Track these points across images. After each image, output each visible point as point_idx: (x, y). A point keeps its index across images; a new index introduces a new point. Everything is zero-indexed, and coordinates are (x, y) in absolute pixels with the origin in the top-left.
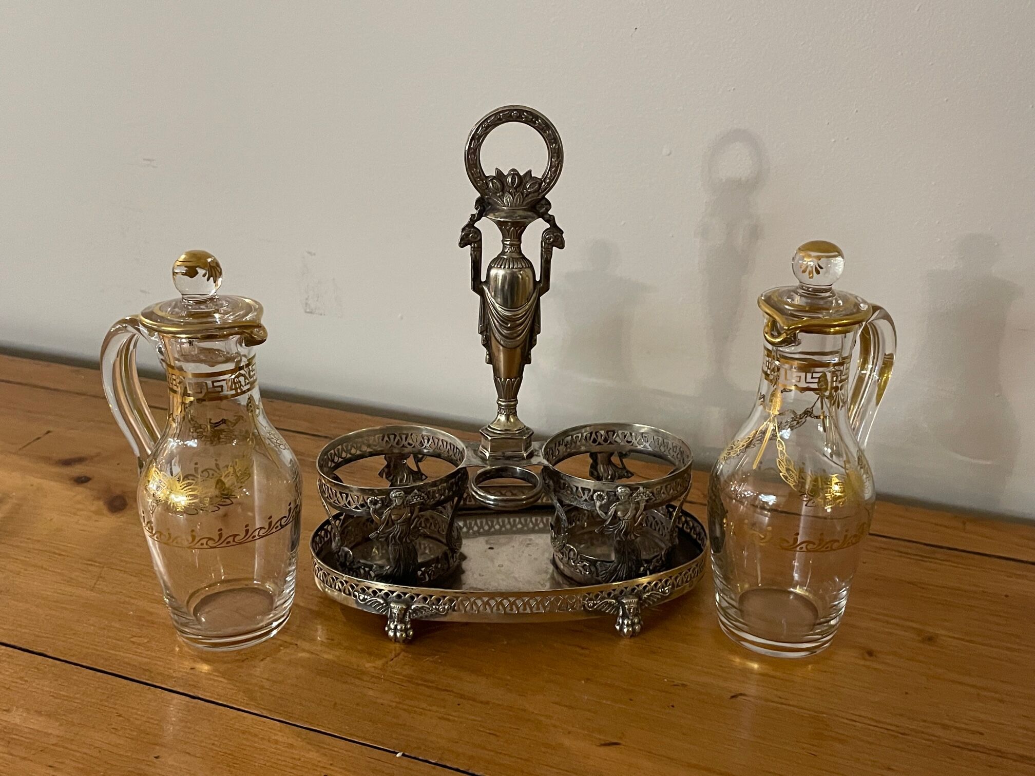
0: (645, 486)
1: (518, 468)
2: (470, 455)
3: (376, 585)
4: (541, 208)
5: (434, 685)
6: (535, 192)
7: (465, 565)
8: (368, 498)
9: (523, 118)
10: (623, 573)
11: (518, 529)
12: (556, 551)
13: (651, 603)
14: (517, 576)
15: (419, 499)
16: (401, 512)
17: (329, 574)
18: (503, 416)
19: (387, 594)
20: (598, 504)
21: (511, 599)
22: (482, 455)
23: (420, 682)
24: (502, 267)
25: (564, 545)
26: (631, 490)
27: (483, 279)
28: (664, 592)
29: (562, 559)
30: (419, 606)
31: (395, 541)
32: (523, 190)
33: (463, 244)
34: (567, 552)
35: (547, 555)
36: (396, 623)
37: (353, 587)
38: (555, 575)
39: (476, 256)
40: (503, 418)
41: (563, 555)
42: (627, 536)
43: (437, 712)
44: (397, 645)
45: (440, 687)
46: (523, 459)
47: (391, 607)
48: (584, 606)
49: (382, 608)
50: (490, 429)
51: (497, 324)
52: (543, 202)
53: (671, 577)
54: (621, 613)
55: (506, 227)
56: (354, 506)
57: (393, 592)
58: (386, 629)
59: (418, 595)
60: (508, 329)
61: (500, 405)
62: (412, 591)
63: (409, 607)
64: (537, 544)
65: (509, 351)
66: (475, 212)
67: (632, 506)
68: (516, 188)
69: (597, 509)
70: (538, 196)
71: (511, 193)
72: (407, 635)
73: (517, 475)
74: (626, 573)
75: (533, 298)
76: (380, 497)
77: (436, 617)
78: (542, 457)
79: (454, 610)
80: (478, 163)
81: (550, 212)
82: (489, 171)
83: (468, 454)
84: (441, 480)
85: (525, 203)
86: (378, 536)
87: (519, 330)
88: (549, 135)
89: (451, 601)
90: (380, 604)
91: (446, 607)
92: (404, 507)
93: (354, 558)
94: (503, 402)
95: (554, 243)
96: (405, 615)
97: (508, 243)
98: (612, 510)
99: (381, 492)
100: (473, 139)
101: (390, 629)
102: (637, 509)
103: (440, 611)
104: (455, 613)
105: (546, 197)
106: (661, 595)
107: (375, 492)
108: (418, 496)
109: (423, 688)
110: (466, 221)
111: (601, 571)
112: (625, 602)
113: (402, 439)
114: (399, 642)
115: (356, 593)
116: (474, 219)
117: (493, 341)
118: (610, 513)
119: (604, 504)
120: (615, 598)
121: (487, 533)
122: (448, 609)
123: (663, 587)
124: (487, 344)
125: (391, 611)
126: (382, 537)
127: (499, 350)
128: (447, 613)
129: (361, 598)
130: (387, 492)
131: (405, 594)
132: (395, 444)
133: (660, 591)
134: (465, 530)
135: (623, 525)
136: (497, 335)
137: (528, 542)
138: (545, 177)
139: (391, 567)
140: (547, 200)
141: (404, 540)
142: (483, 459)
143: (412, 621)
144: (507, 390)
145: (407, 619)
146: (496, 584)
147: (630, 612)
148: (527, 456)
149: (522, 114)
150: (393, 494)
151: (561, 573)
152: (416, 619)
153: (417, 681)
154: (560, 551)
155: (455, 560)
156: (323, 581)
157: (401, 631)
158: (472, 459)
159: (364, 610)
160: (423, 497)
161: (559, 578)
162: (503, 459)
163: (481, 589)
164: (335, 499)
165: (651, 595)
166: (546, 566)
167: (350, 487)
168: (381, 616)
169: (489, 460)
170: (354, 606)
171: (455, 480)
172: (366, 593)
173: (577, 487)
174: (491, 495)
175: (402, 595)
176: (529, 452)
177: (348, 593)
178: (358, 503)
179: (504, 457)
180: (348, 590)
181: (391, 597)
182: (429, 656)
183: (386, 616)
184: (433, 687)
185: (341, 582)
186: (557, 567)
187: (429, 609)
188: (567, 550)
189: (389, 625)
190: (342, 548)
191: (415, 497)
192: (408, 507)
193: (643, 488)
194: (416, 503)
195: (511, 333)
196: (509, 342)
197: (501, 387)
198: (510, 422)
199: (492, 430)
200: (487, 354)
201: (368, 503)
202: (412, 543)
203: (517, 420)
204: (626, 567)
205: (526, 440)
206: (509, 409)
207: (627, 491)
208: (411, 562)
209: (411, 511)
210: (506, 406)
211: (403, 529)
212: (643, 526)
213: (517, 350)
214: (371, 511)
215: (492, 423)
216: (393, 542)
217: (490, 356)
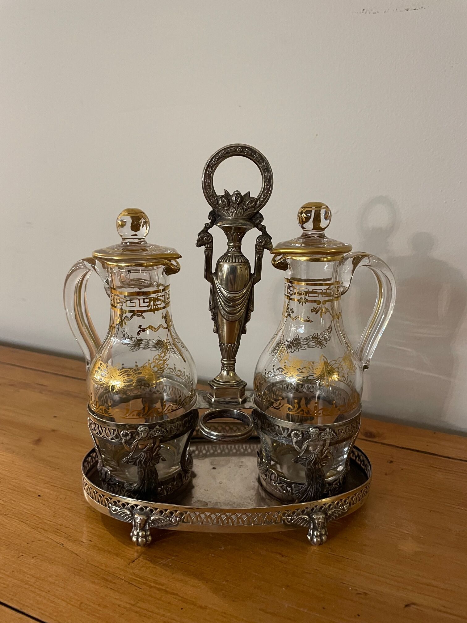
0: (330, 427)
1: (235, 411)
2: (200, 400)
3: (125, 499)
4: (256, 220)
6: (252, 207)
7: (195, 481)
8: (121, 431)
9: (245, 153)
10: (311, 493)
11: (233, 453)
12: (261, 473)
13: (334, 518)
14: (232, 492)
15: (159, 433)
16: (146, 443)
17: (91, 488)
18: (225, 371)
19: (133, 507)
20: (294, 440)
21: (227, 514)
22: (209, 400)
23: (153, 585)
24: (227, 261)
25: (267, 470)
26: (320, 430)
27: (213, 271)
28: (343, 509)
29: (266, 479)
30: (157, 517)
31: (141, 465)
32: (244, 205)
33: (199, 245)
34: (270, 475)
35: (254, 474)
36: (138, 531)
37: (108, 500)
38: (260, 491)
39: (208, 254)
40: (225, 373)
41: (266, 477)
42: (315, 465)
43: (163, 615)
44: (139, 548)
45: (168, 590)
46: (238, 403)
47: (135, 517)
48: (284, 521)
49: (129, 517)
50: (215, 381)
51: (222, 303)
52: (258, 215)
53: (348, 497)
54: (312, 526)
55: (230, 232)
56: (111, 437)
57: (137, 506)
58: (131, 534)
59: (156, 509)
60: (230, 307)
61: (223, 364)
62: (152, 505)
63: (149, 518)
64: (247, 466)
65: (231, 323)
66: (209, 221)
67: (321, 443)
68: (238, 204)
69: (294, 444)
70: (254, 211)
71: (234, 207)
72: (146, 541)
73: (235, 416)
74: (314, 493)
75: (249, 285)
76: (130, 431)
77: (170, 527)
78: (252, 402)
79: (183, 522)
80: (211, 184)
81: (262, 223)
82: (219, 192)
84: (178, 418)
85: (245, 215)
86: (129, 460)
87: (238, 308)
88: (263, 166)
89: (181, 514)
90: (127, 515)
91: (177, 519)
92: (148, 439)
93: (111, 475)
94: (225, 361)
95: (265, 246)
96: (145, 524)
97: (232, 244)
98: (305, 445)
99: (131, 427)
100: (208, 166)
101: (133, 535)
102: (324, 445)
103: (172, 522)
104: (184, 524)
105: (260, 212)
106: (341, 512)
108: (159, 430)
110: (202, 228)
111: (295, 491)
112: (315, 517)
113: (153, 388)
114: (140, 546)
115: (110, 505)
116: (208, 227)
117: (220, 317)
118: (303, 447)
119: (299, 441)
120: (308, 514)
121: (213, 455)
122: (179, 521)
123: (343, 505)
124: (215, 318)
125: (135, 521)
126: (131, 462)
127: (223, 323)
128: (178, 524)
129: (114, 509)
130: (136, 427)
131: (146, 507)
133: (341, 508)
134: (197, 452)
135: (313, 457)
136: (223, 312)
137: (241, 464)
138: (259, 197)
139: (138, 484)
140: (261, 214)
141: (148, 464)
142: (210, 403)
143: (151, 529)
144: (228, 352)
145: (147, 527)
146: (217, 498)
147: (319, 526)
148: (242, 402)
149: (244, 149)
150: (140, 429)
151: (265, 490)
152: (154, 527)
153: (150, 583)
154: (264, 473)
155: (187, 478)
156: (88, 493)
157: (142, 537)
158: (202, 403)
159: (116, 518)
160: (163, 431)
161: (263, 494)
162: (224, 403)
163: (206, 502)
164: (97, 431)
165: (334, 512)
166: (253, 483)
167: (108, 422)
168: (128, 523)
169: (214, 404)
170: (109, 515)
171: (188, 419)
172: (118, 505)
173: (279, 426)
174: (215, 432)
175: (144, 508)
176: (243, 399)
177: (104, 504)
178: (114, 435)
179: (225, 402)
180: (105, 501)
181: (135, 510)
182: (163, 559)
183: (131, 524)
184: (163, 589)
185: (100, 495)
186: (261, 485)
187: (164, 520)
188: (269, 473)
189: (134, 531)
190: (103, 468)
191: (156, 431)
192: (151, 439)
193: (329, 429)
194: (157, 436)
195: (232, 310)
196: (231, 317)
197: (224, 350)
198: (230, 376)
199: (217, 382)
200: (215, 326)
201: (121, 435)
202: (154, 466)
203: (235, 374)
204: (314, 489)
205: (241, 390)
206: (229, 367)
207: (317, 431)
208: (153, 481)
209: (153, 442)
210: (227, 364)
211: (147, 457)
212: (327, 458)
213: (236, 323)
214: (123, 442)
215: (217, 376)
216: (140, 465)
217: (217, 327)
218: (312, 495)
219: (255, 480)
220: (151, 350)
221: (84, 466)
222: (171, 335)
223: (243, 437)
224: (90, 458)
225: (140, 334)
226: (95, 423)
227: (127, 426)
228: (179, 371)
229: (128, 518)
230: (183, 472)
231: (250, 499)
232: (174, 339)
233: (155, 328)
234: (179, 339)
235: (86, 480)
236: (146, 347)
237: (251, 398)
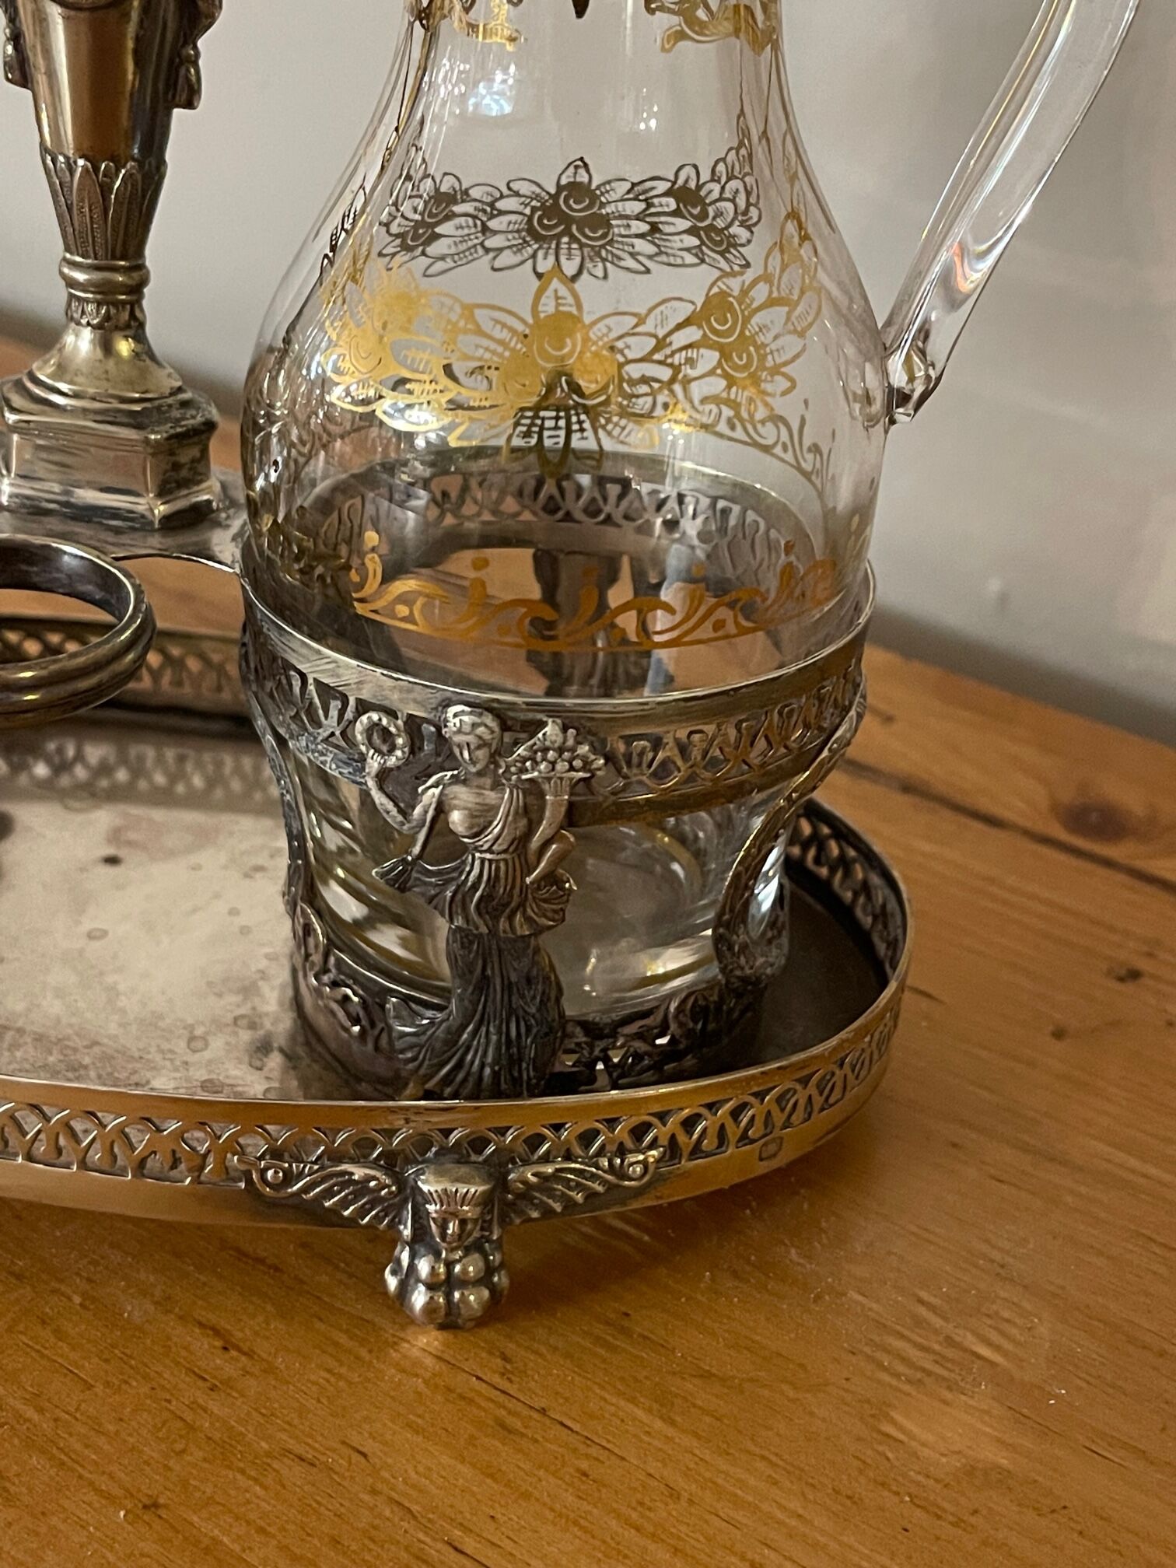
0: (564, 719)
13: (553, 1208)
18: (88, 329)
20: (371, 763)
26: (507, 729)
28: (620, 1173)
40: (83, 341)
46: (138, 522)
48: (248, 1177)
54: (407, 1228)
69: (369, 783)
74: (496, 1061)
94: (85, 268)
98: (425, 800)
106: (604, 1183)
111: (400, 1038)
112: (424, 1187)
118: (418, 810)
119: (397, 769)
120: (391, 1162)
123: (622, 1151)
133: (605, 1163)
135: (475, 867)
147: (443, 1236)
148: (164, 521)
162: (65, 515)
165: (556, 1176)
169: (8, 510)
173: (303, 677)
176: (184, 503)
193: (565, 729)
198: (121, 360)
200: (7, 38)
204: (494, 1038)
206: (109, 306)
207: (481, 730)
210: (95, 288)
212: (563, 889)
217: (17, 47)
218: (487, 1071)
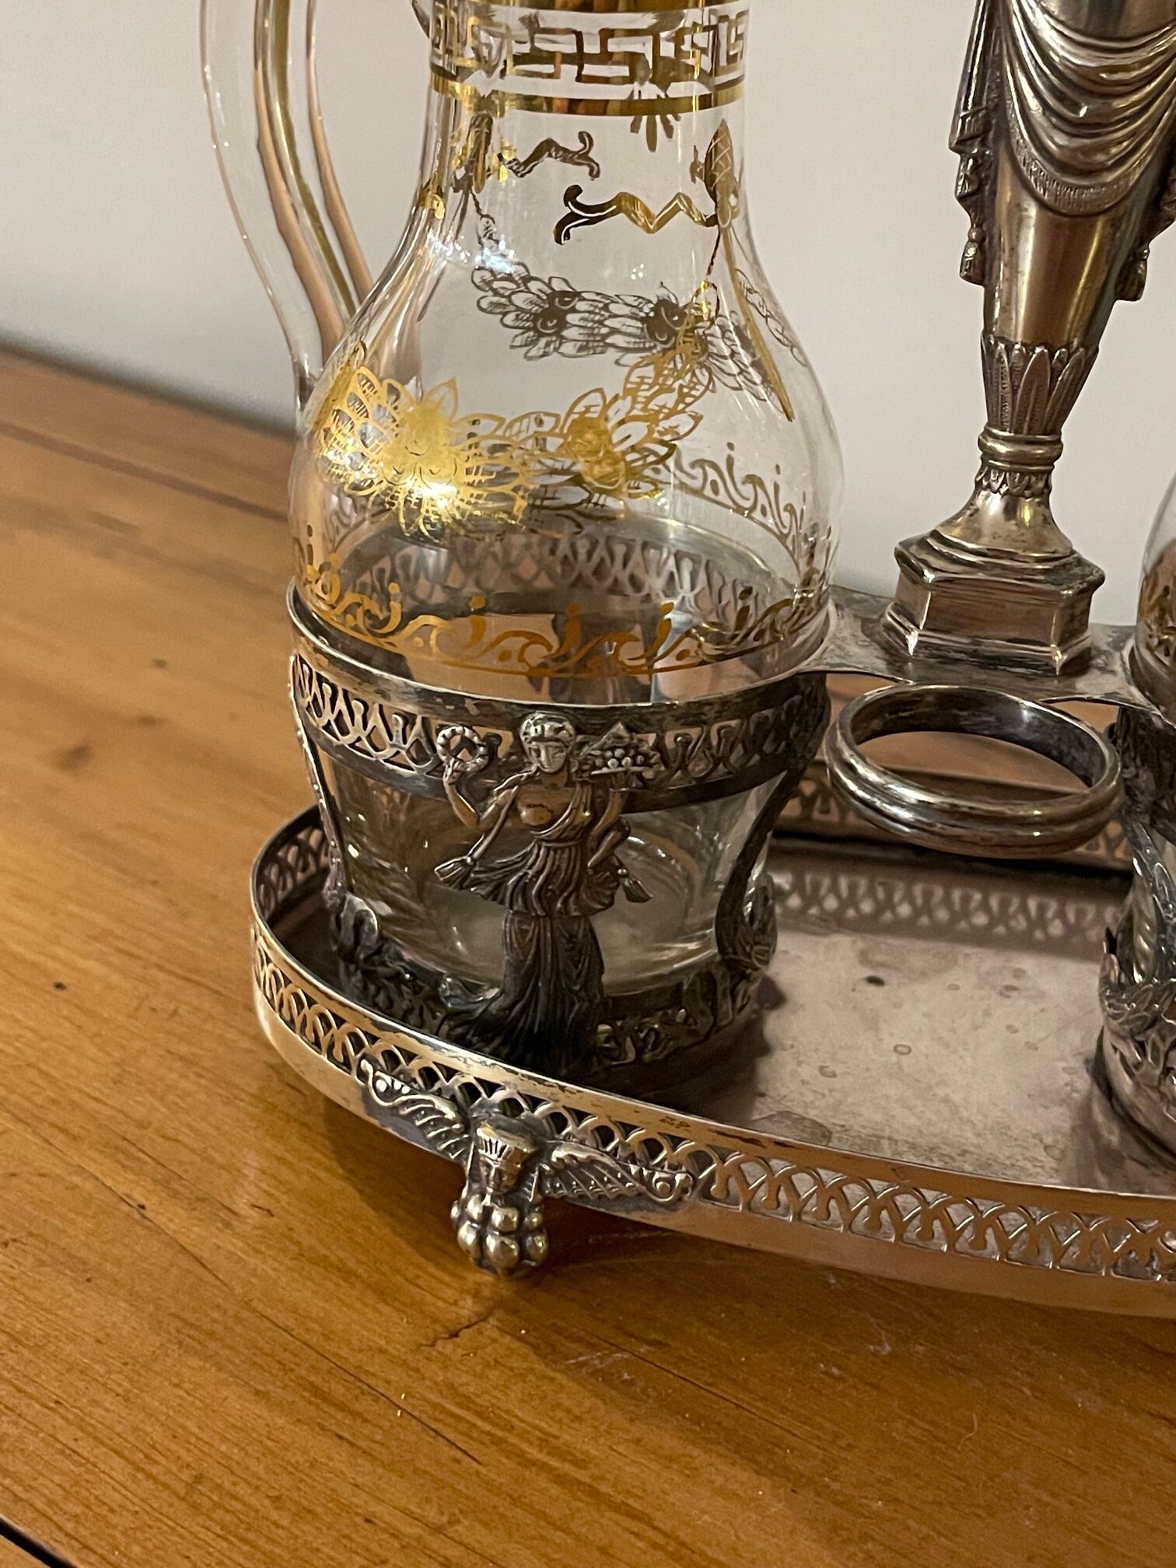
1: (1027, 704)
2: (846, 633)
3: (436, 1048)
5: (582, 1475)
7: (775, 1025)
8: (442, 727)
11: (973, 927)
12: (1115, 1033)
14: (956, 1098)
15: (626, 760)
16: (554, 803)
17: (288, 982)
19: (470, 1090)
21: (929, 1195)
22: (892, 639)
23: (533, 1453)
25: (1156, 1020)
29: (1138, 1066)
30: (580, 1155)
34: (1163, 1048)
35: (1074, 1037)
36: (487, 1201)
37: (358, 1045)
38: (1099, 1117)
40: (993, 505)
41: (1143, 1053)
44: (487, 1278)
46: (1045, 669)
47: (478, 1138)
49: (449, 1134)
50: (937, 546)
51: (1033, 104)
56: (388, 752)
57: (491, 1088)
58: (455, 1212)
59: (580, 1116)
60: (1075, 128)
61: (988, 455)
62: (561, 1095)
63: (542, 1151)
64: (1042, 995)
72: (523, 1253)
73: (1021, 730)
76: (483, 731)
77: (638, 1208)
78: (1121, 674)
79: (706, 1195)
83: (839, 629)
84: (724, 702)
86: (468, 875)
89: (700, 1159)
90: (441, 1120)
91: (679, 1178)
92: (570, 783)
93: (381, 937)
94: (1006, 440)
96: (522, 1178)
99: (489, 712)
101: (464, 1216)
103: (651, 1189)
104: (707, 1205)
107: (467, 710)
108: (626, 748)
109: (543, 1482)
113: (612, 559)
114: (491, 1269)
115: (366, 1066)
117: (1006, 192)
121: (868, 926)
122: (684, 1187)
125: (476, 1154)
126: (477, 882)
127: (1021, 222)
128: (680, 1199)
129: (382, 1086)
130: (513, 717)
131: (535, 1103)
132: (588, 571)
134: (795, 901)
137: (1010, 981)
139: (502, 992)
141: (559, 905)
142: (894, 650)
143: (547, 1203)
144: (1027, 392)
145: (531, 1195)
146: (878, 1117)
150: (530, 728)
151: (1126, 1118)
152: (563, 1198)
153: (525, 1446)
154: (1133, 1038)
155: (739, 1003)
156: (271, 1001)
157: (502, 1234)
158: (853, 649)
159: (390, 1130)
160: (646, 756)
161: (1113, 1135)
162: (972, 662)
163: (821, 1126)
164: (329, 716)
166: (1067, 1078)
167: (381, 677)
168: (440, 1161)
169: (915, 659)
170: (357, 1108)
171: (777, 717)
172: (401, 1072)
174: (908, 786)
175: (524, 1106)
176: (1075, 651)
177: (341, 1059)
178: (405, 742)
179: (974, 654)
180: (344, 1048)
181: (481, 1105)
182: (593, 1347)
183: (457, 1166)
184: (580, 1483)
185: (322, 1017)
186: (1108, 1090)
187: (613, 1172)
188: (1163, 1039)
189: (466, 1202)
190: (349, 896)
191: (613, 749)
192: (583, 783)
194: (615, 774)
195: (1087, 151)
196: (1070, 187)
197: (1008, 381)
198: (1020, 523)
199: (945, 550)
200: (971, 240)
201: (439, 748)
202: (587, 921)
203: (1048, 520)
205: (1072, 603)
206: (1023, 474)
208: (577, 988)
209: (593, 802)
210: (1012, 458)
211: (559, 867)
213: (1093, 226)
214: (445, 780)
215: (950, 523)
216: (519, 904)
217: (981, 249)
219: (1078, 1064)
220: (617, 362)
221: (261, 878)
222: (733, 271)
223: (1058, 829)
224: (294, 850)
225: (567, 236)
226: (319, 677)
227: (469, 704)
228: (752, 479)
229: (447, 1139)
230: (723, 969)
231: (1046, 1148)
232: (743, 294)
233: (647, 212)
234: (769, 294)
235: (264, 940)
236: (594, 343)
237: (1117, 655)
